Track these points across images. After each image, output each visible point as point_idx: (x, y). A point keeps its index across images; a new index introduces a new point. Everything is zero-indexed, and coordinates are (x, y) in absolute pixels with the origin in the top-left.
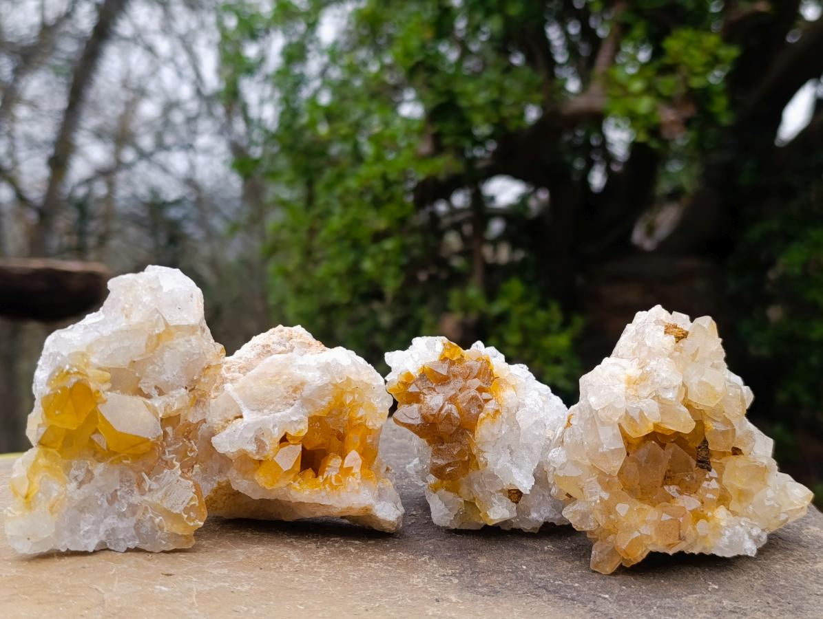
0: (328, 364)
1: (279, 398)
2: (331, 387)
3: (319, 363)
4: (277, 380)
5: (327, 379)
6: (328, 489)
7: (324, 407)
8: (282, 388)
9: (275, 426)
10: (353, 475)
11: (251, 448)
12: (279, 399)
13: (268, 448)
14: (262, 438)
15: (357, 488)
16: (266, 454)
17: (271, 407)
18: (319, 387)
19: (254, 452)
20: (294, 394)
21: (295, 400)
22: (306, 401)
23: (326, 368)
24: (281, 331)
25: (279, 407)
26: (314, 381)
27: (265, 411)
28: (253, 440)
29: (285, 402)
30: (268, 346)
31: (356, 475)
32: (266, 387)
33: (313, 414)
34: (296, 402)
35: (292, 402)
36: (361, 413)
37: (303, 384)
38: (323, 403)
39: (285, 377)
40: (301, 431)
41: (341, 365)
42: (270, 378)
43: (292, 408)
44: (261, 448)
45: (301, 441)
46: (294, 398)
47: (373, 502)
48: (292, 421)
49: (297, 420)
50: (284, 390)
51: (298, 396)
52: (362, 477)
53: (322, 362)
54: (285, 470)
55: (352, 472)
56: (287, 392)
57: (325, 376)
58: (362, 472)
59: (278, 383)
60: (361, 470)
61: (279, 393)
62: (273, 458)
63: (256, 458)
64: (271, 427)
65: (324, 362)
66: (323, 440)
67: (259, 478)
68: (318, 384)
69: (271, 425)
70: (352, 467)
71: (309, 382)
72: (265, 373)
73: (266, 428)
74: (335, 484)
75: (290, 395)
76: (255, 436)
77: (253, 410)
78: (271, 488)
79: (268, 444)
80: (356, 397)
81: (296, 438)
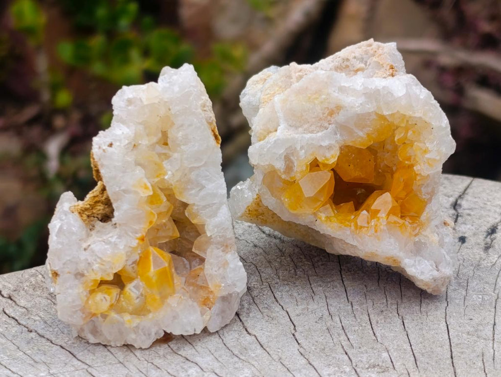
0: (377, 91)
1: (314, 118)
2: (374, 117)
3: (366, 88)
4: (316, 99)
5: (370, 108)
6: (353, 228)
7: (362, 138)
8: (318, 109)
9: (302, 148)
10: (378, 219)
11: (280, 165)
12: (314, 120)
13: (295, 169)
14: (292, 158)
16: (293, 175)
17: (306, 126)
18: (358, 115)
19: (282, 170)
20: (329, 117)
21: (330, 124)
22: (343, 128)
23: (373, 95)
24: (370, 45)
25: (313, 128)
26: (352, 107)
27: (300, 129)
28: (283, 157)
29: (319, 124)
30: (348, 60)
31: (381, 220)
32: (304, 103)
33: (348, 143)
34: (330, 126)
35: (326, 125)
37: (339, 108)
38: (361, 134)
39: (323, 97)
40: (329, 159)
41: (392, 95)
42: (309, 95)
43: (325, 131)
44: (289, 168)
45: (333, 170)
46: (329, 121)
47: (401, 254)
48: (321, 145)
49: (326, 146)
50: (320, 111)
51: (333, 120)
52: (388, 223)
53: (370, 88)
54: (306, 196)
55: (378, 216)
56: (323, 114)
57: (370, 104)
58: (389, 219)
59: (316, 102)
60: (388, 215)
61: (316, 114)
62: (299, 180)
63: (283, 176)
64: (298, 148)
65: (373, 88)
66: (360, 175)
67: (285, 199)
68: (357, 111)
69: (299, 147)
70: (380, 210)
71: (346, 107)
72: (307, 88)
73: (295, 148)
74: (359, 224)
75: (326, 117)
76: (285, 154)
77: (290, 126)
78: (295, 212)
79: (295, 165)
80: (409, 134)
81: (325, 165)
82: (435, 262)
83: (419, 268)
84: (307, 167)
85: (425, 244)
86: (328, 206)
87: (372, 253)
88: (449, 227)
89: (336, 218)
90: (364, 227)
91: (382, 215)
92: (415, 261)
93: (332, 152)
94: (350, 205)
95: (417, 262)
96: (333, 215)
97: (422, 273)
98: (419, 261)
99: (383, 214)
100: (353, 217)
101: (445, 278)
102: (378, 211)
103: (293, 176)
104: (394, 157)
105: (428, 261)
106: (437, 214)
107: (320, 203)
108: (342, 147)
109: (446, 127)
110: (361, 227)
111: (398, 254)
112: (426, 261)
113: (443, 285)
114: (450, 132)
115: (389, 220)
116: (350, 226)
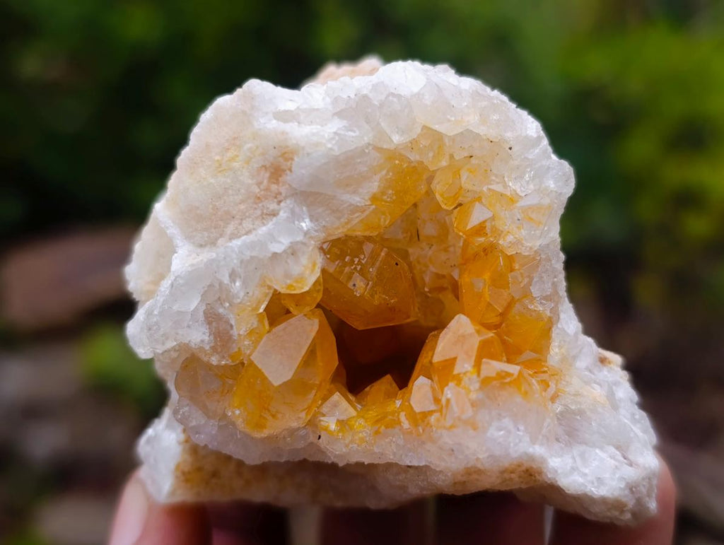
0: (363, 100)
1: (242, 202)
4: (233, 159)
5: (359, 137)
6: (406, 423)
8: (246, 178)
9: (233, 276)
10: (458, 379)
11: (198, 336)
12: (242, 207)
13: (235, 332)
14: (220, 310)
15: (469, 412)
16: (234, 348)
17: (230, 230)
18: (335, 156)
19: (207, 347)
20: (274, 187)
21: (280, 202)
22: (310, 199)
23: (356, 110)
25: (247, 224)
27: (221, 241)
29: (259, 212)
31: (465, 379)
32: (212, 181)
33: (339, 233)
34: (282, 204)
35: (273, 206)
36: (478, 215)
37: (288, 155)
38: (356, 200)
39: (248, 146)
40: (301, 279)
41: (399, 96)
43: (274, 220)
44: (222, 337)
45: (318, 306)
46: (276, 198)
47: (538, 450)
48: (275, 254)
49: (285, 251)
50: (250, 181)
51: (283, 190)
52: (485, 382)
53: (345, 96)
54: (276, 383)
55: (455, 372)
56: (259, 184)
57: (355, 129)
58: (482, 372)
59: (236, 165)
60: (478, 365)
61: (243, 191)
62: (250, 355)
63: (214, 360)
64: (226, 280)
65: (352, 96)
66: (384, 299)
67: (233, 412)
68: (331, 149)
69: (227, 275)
70: (455, 359)
71: (303, 148)
72: (207, 145)
73: (221, 284)
74: (417, 410)
75: (267, 189)
76: (204, 307)
77: (201, 246)
78: (265, 433)
79: (233, 322)
80: (463, 179)
81: (299, 299)
82: (618, 448)
83: (587, 471)
84: (260, 321)
85: (581, 412)
86: (337, 397)
87: (469, 471)
88: (612, 365)
89: (363, 417)
90: (431, 413)
91: (464, 366)
92: (574, 458)
93: (304, 260)
94: (386, 382)
95: (578, 459)
96: (354, 413)
97: (600, 481)
98: (582, 456)
99: (466, 366)
100: (398, 403)
101: (649, 479)
102: (451, 363)
103: (236, 350)
104: (446, 250)
105: (601, 448)
106: (579, 343)
107: (314, 392)
108: (325, 246)
109: (539, 138)
110: (426, 415)
111: (531, 450)
112: (597, 451)
113: (649, 496)
114: (550, 149)
115: (484, 373)
116: (399, 423)
